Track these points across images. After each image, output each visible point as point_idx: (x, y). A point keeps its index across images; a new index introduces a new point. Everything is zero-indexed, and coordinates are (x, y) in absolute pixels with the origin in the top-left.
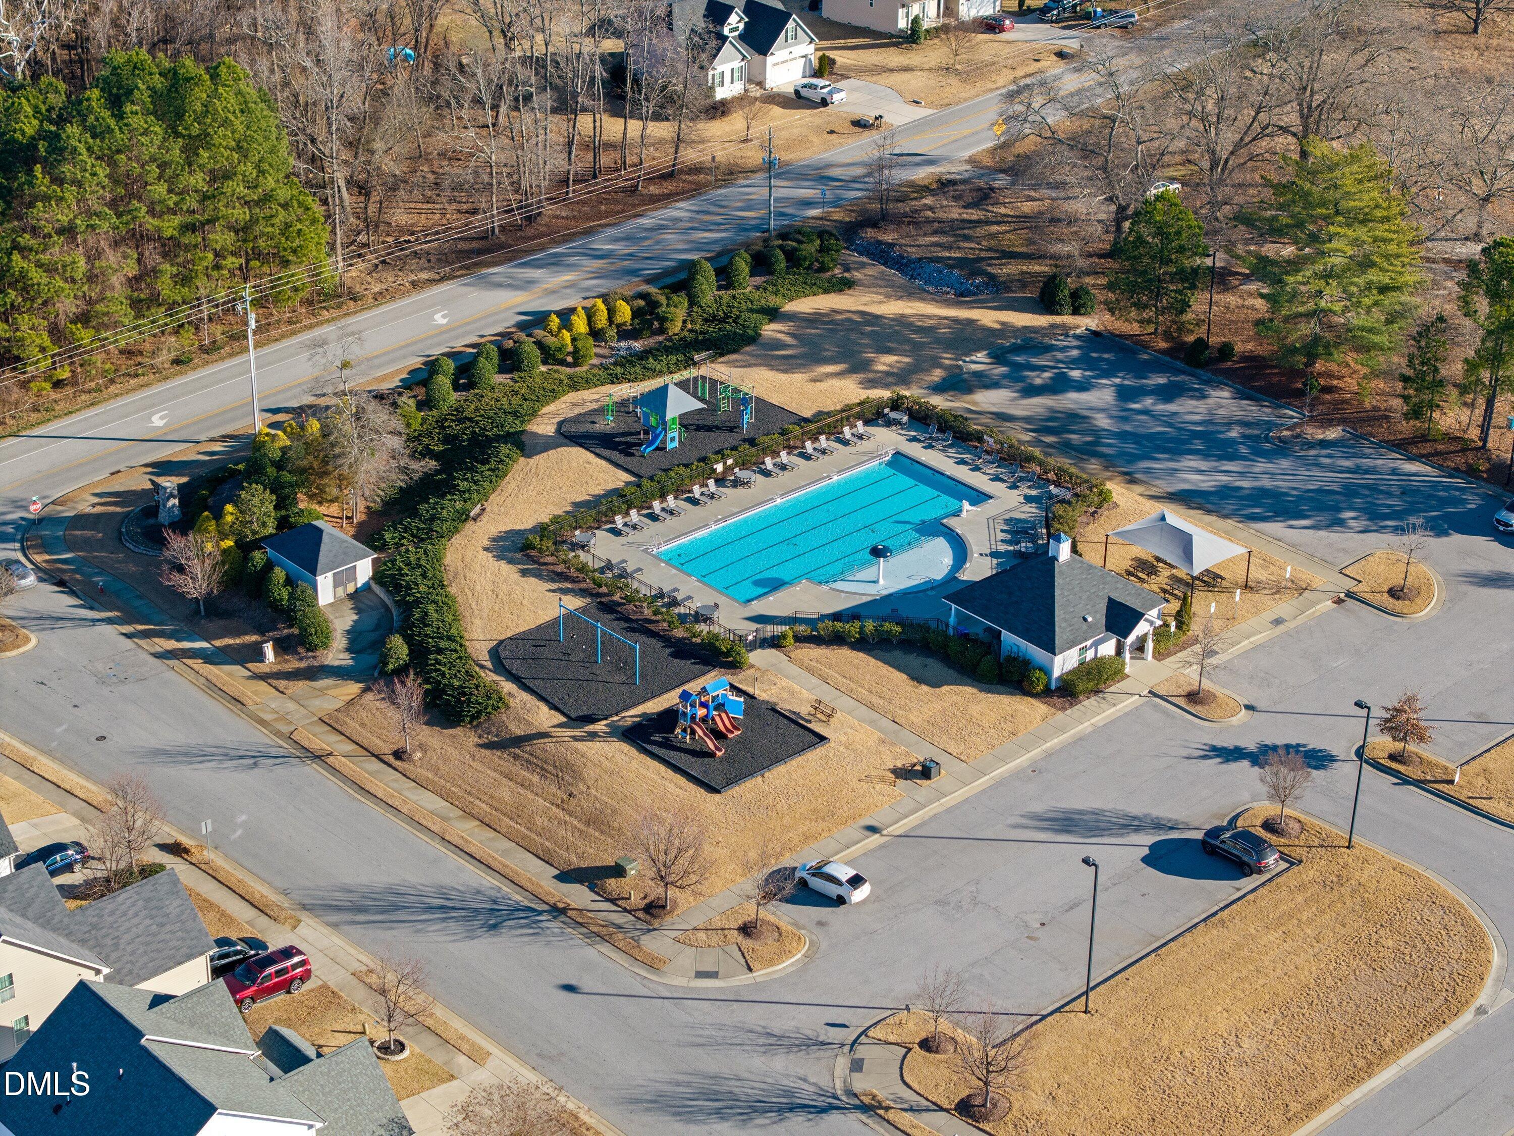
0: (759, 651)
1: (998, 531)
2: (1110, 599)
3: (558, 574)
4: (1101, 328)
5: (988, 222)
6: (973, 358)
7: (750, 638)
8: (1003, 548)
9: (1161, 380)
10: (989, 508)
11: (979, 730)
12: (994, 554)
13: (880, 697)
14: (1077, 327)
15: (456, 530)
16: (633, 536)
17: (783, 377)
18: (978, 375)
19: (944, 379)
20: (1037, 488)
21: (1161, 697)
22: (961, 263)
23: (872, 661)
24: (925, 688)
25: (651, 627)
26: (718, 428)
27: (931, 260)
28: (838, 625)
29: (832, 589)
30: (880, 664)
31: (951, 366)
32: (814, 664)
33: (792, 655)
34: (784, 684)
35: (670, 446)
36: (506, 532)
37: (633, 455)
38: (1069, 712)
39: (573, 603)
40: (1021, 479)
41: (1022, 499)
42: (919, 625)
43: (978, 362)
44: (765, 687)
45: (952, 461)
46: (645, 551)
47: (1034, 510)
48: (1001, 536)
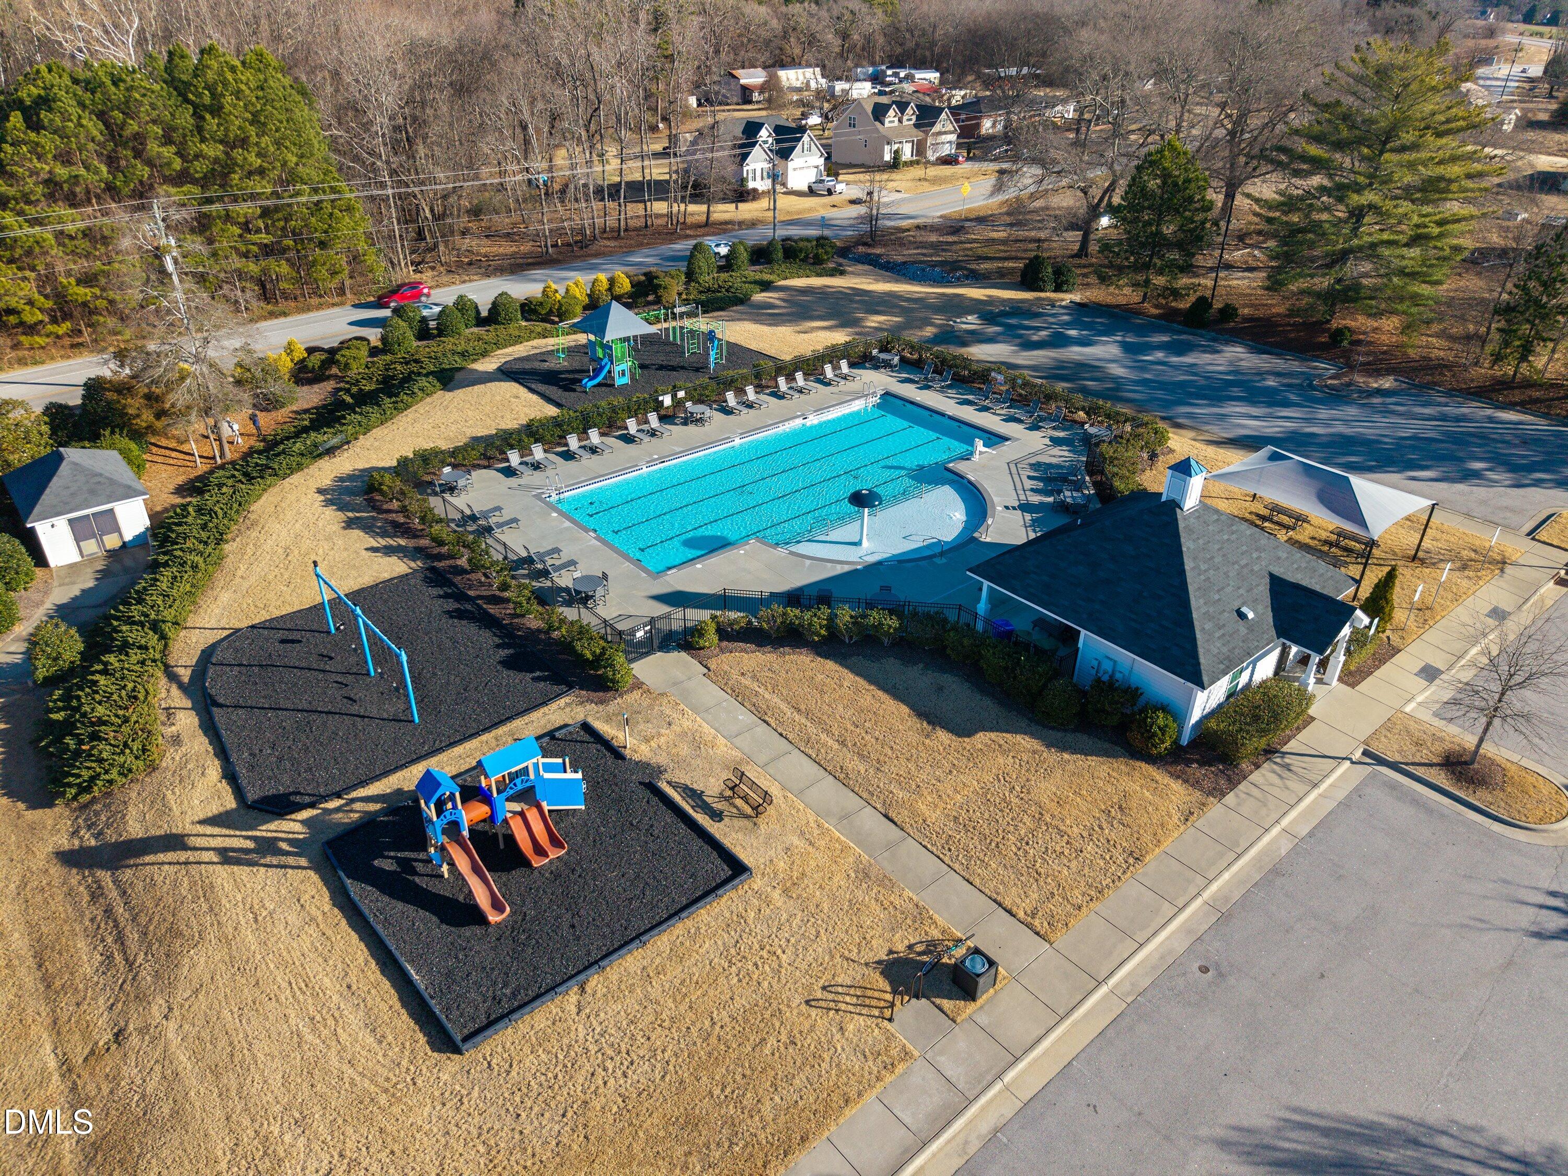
0: (658, 657)
1: (1024, 478)
2: (1272, 576)
3: (395, 525)
4: (1085, 300)
5: (961, 242)
6: (964, 320)
7: (640, 634)
8: (1035, 499)
9: (1165, 338)
10: (1008, 451)
11: (1060, 844)
12: (1025, 507)
13: (861, 756)
14: (1063, 300)
15: (300, 467)
16: (529, 477)
17: (766, 329)
18: (972, 332)
19: (936, 336)
20: (1064, 430)
21: (1394, 766)
22: (942, 264)
23: (849, 678)
24: (943, 736)
25: (492, 609)
26: (683, 368)
27: (915, 262)
28: (793, 612)
29: (791, 553)
30: (861, 682)
31: (944, 325)
32: (746, 681)
33: (713, 664)
34: (686, 724)
35: (620, 381)
36: (361, 471)
37: (574, 390)
38: (1230, 798)
39: (396, 567)
40: (1042, 419)
41: (1047, 441)
42: (928, 616)
43: (971, 322)
44: (650, 729)
45: (952, 402)
46: (538, 497)
47: (1066, 454)
48: (1029, 484)
